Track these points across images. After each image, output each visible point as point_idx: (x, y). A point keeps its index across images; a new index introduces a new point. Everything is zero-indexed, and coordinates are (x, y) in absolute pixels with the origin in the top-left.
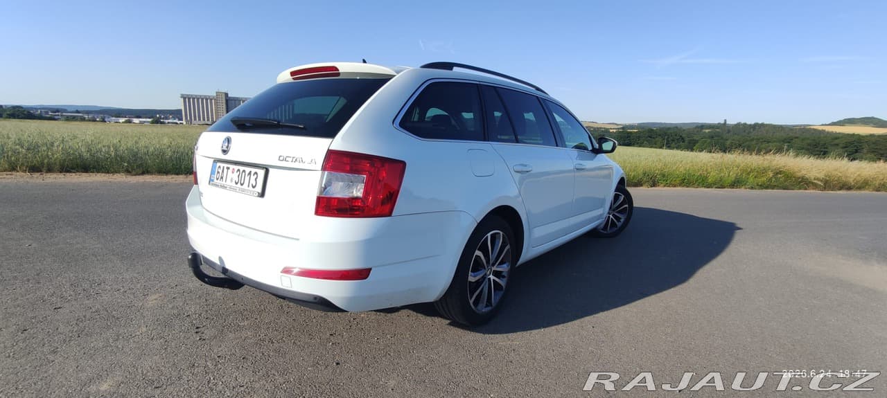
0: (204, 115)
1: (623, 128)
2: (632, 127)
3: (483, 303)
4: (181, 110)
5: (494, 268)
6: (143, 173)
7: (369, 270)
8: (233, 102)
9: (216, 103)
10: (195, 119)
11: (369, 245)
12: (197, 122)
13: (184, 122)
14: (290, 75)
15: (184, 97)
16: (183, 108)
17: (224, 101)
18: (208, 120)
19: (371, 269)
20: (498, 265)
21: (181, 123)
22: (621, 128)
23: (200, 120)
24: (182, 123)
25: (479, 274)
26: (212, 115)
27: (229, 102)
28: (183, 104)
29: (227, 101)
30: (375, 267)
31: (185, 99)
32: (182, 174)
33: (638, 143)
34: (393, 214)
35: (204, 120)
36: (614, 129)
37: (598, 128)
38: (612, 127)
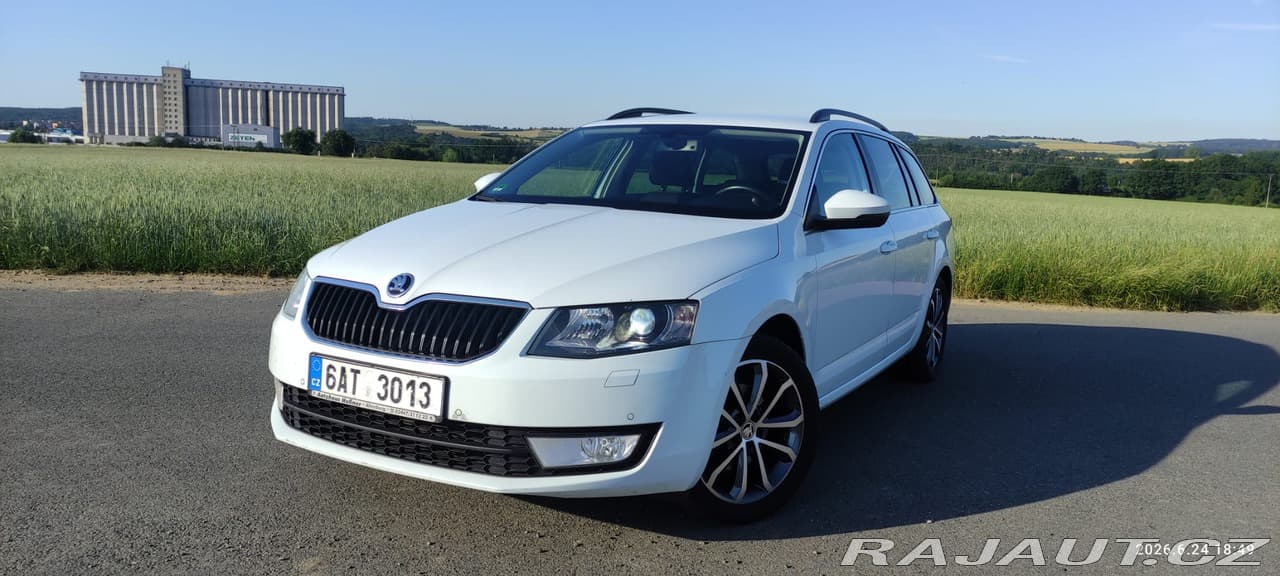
0: (132, 124)
1: (1153, 154)
2: (1177, 150)
4: (80, 109)
6: (82, 269)
8: (201, 90)
9: (162, 94)
10: (112, 132)
12: (116, 138)
13: (86, 138)
15: (88, 80)
16: (83, 105)
17: (180, 89)
18: (142, 133)
21: (77, 141)
23: (122, 132)
24: (81, 142)
26: (151, 123)
27: (192, 90)
28: (84, 96)
29: (186, 88)
31: (89, 83)
32: (166, 272)
33: (1193, 193)
35: (132, 133)
36: (1128, 156)
37: (1086, 154)
38: (1123, 153)
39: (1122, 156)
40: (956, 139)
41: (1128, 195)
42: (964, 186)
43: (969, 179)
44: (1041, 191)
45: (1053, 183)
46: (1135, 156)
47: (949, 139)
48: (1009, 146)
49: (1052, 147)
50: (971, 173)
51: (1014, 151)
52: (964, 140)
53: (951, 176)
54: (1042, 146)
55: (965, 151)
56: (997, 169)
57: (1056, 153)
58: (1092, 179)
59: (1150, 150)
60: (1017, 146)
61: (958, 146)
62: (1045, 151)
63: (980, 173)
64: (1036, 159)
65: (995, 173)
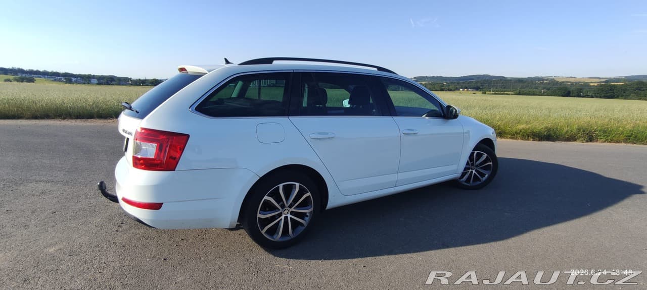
3: (278, 234)
5: (292, 209)
7: (161, 204)
11: (157, 188)
14: (178, 71)
19: (162, 204)
20: (296, 207)
22: (603, 82)
25: (270, 213)
30: (165, 202)
34: (176, 170)
36: (595, 83)
37: (576, 83)
38: (593, 81)
39: (592, 82)
40: (522, 78)
41: (592, 97)
42: (523, 94)
43: (525, 92)
44: (554, 96)
45: (560, 93)
46: (598, 82)
47: (519, 78)
48: (543, 80)
49: (561, 80)
50: (526, 90)
51: (545, 82)
52: (525, 78)
53: (518, 91)
54: (557, 80)
55: (525, 82)
56: (537, 88)
57: (563, 82)
58: (576, 91)
59: (605, 80)
60: (546, 80)
61: (522, 81)
62: (558, 82)
63: (530, 90)
64: (553, 85)
65: (537, 90)
